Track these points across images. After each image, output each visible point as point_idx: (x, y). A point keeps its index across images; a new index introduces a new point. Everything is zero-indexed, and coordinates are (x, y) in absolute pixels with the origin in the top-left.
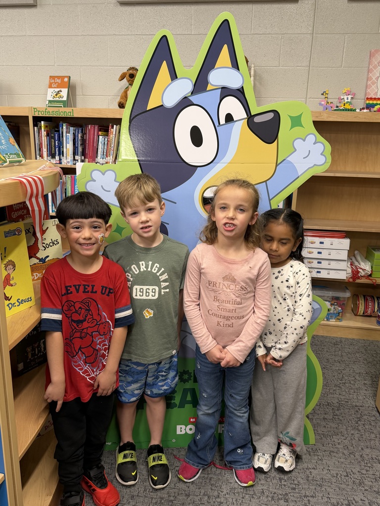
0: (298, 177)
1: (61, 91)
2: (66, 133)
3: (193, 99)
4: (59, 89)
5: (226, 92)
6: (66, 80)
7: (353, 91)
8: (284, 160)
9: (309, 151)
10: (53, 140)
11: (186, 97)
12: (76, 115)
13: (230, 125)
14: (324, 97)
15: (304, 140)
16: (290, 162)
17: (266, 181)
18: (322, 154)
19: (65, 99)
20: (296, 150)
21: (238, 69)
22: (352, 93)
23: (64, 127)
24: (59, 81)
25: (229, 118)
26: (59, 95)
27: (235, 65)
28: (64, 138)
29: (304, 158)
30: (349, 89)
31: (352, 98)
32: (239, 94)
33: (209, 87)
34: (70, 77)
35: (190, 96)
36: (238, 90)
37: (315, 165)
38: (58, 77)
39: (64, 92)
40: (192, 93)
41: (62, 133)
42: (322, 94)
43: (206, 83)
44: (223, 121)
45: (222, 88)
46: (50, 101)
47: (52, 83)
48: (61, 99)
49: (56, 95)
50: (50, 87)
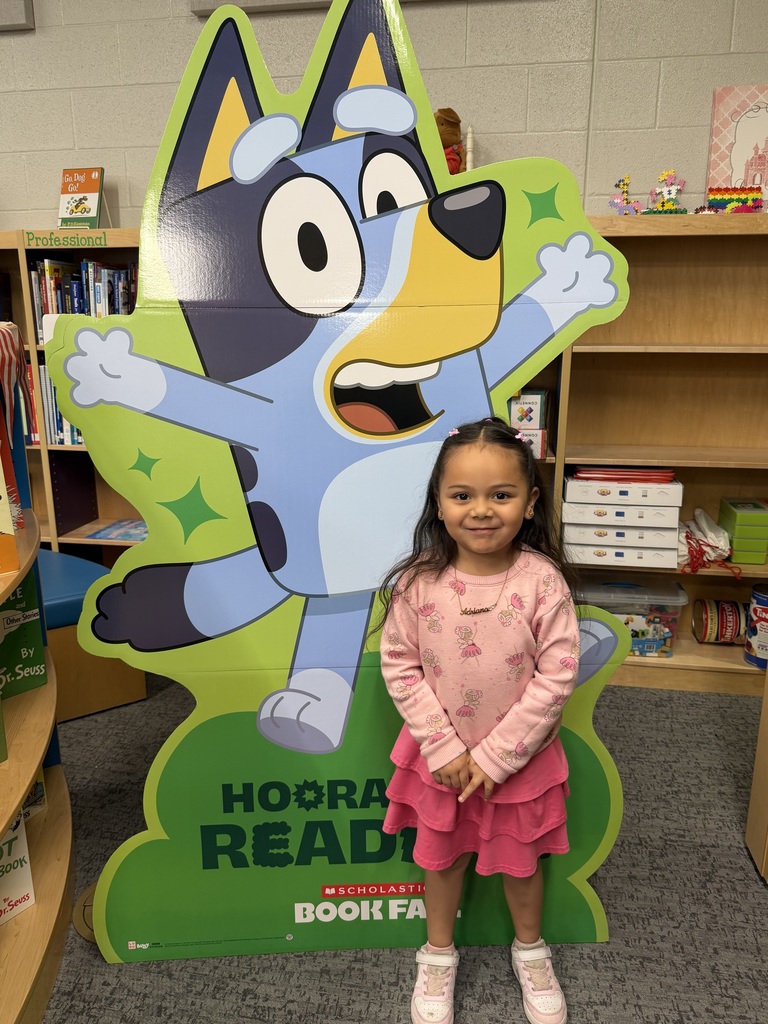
0: (553, 336)
7: (682, 176)
8: (519, 296)
9: (577, 273)
11: (284, 159)
13: (388, 218)
14: (620, 191)
15: (564, 249)
16: (533, 302)
17: (477, 347)
18: (606, 280)
20: (544, 273)
21: (403, 90)
22: (677, 181)
23: (90, 270)
24: (81, 178)
25: (386, 203)
27: (395, 80)
29: (564, 291)
30: (671, 172)
31: (679, 191)
32: (407, 146)
33: (338, 134)
35: (293, 156)
36: (404, 137)
37: (591, 306)
38: (80, 171)
40: (298, 149)
42: (617, 186)
43: (331, 124)
44: (371, 209)
45: (367, 134)
47: (69, 183)
50: (65, 191)
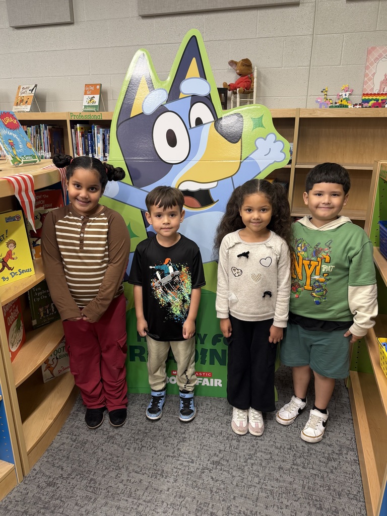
0: (260, 172)
1: (94, 97)
2: (97, 134)
3: (168, 106)
4: (92, 96)
5: (195, 99)
6: (98, 87)
8: (248, 157)
9: (270, 149)
10: (86, 140)
11: (162, 105)
12: (104, 119)
13: (199, 127)
15: (265, 139)
16: (252, 159)
17: (231, 176)
18: (281, 151)
19: (97, 104)
20: (257, 148)
21: (206, 79)
23: (96, 129)
24: (92, 88)
25: (199, 122)
26: (92, 101)
27: (203, 75)
28: (96, 138)
29: (265, 155)
32: (207, 100)
33: (181, 96)
34: (101, 85)
35: (165, 104)
36: (206, 97)
37: (275, 161)
38: (92, 85)
39: (97, 98)
40: (167, 102)
41: (94, 133)
43: (179, 92)
44: (193, 124)
45: (192, 96)
46: (85, 106)
47: (87, 90)
48: (94, 104)
49: (90, 101)
50: (85, 94)
